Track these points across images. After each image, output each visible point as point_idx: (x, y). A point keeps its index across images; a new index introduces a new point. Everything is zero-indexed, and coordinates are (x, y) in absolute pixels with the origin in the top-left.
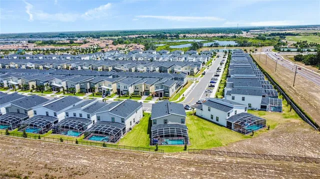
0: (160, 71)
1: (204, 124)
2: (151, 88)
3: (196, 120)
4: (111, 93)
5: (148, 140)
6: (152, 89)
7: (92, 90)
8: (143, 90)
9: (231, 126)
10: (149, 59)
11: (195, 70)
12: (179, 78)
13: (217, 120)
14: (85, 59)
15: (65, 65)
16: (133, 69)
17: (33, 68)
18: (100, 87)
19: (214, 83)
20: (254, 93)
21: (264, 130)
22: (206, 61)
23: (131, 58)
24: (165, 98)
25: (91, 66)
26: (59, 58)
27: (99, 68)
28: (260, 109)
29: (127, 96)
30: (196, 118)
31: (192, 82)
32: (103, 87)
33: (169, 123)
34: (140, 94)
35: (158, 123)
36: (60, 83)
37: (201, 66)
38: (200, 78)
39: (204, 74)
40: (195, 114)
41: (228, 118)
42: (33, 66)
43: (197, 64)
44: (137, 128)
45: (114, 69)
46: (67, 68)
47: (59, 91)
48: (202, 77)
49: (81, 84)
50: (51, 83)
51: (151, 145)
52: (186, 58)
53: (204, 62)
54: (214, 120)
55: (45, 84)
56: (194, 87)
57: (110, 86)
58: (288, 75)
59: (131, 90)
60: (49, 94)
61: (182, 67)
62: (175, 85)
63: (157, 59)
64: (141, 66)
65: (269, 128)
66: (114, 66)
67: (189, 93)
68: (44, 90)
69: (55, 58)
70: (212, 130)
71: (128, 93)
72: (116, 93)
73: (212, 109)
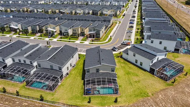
0: (93, 14)
1: (130, 68)
2: (85, 30)
3: (122, 63)
4: (56, 34)
5: (82, 88)
6: (87, 32)
7: (41, 31)
8: (80, 32)
9: (154, 72)
10: (85, 3)
11: (118, 13)
12: (107, 20)
13: (141, 65)
14: (41, 2)
15: (25, 9)
16: (74, 12)
17: (3, 10)
18: (46, 29)
19: (132, 23)
20: (170, 38)
21: (182, 76)
22: (125, 5)
23: (73, 2)
24: (97, 39)
25: (43, 9)
26: (23, 2)
27: (50, 11)
28: (173, 51)
29: (67, 37)
30: (122, 61)
31: (117, 23)
32: (49, 29)
33: (101, 71)
34: (77, 36)
35: (91, 72)
36: (16, 26)
37: (122, 9)
38: (121, 19)
39: (124, 15)
40: (121, 57)
41: (151, 65)
42: (3, 9)
43: (119, 7)
44: (73, 72)
45: (60, 12)
46: (27, 11)
47: (16, 32)
48: (123, 18)
49: (32, 27)
50: (10, 25)
51: (85, 94)
52: (111, 3)
53: (123, 5)
54: (138, 64)
55: (5, 26)
56: (118, 27)
57: (54, 28)
58: (185, 16)
59: (70, 32)
60: (8, 34)
61: (109, 10)
62: (104, 28)
63: (90, 3)
64: (79, 9)
65: (187, 74)
66: (60, 9)
67: (114, 33)
68: (5, 31)
69: (21, 2)
70: (137, 75)
71: (68, 34)
72: (59, 34)
73: (136, 55)
